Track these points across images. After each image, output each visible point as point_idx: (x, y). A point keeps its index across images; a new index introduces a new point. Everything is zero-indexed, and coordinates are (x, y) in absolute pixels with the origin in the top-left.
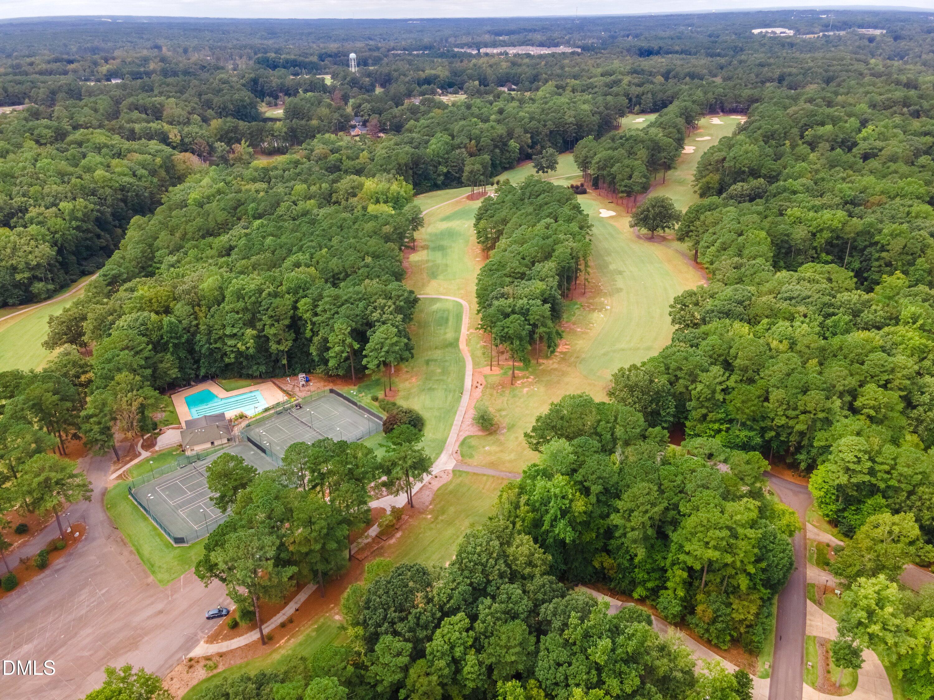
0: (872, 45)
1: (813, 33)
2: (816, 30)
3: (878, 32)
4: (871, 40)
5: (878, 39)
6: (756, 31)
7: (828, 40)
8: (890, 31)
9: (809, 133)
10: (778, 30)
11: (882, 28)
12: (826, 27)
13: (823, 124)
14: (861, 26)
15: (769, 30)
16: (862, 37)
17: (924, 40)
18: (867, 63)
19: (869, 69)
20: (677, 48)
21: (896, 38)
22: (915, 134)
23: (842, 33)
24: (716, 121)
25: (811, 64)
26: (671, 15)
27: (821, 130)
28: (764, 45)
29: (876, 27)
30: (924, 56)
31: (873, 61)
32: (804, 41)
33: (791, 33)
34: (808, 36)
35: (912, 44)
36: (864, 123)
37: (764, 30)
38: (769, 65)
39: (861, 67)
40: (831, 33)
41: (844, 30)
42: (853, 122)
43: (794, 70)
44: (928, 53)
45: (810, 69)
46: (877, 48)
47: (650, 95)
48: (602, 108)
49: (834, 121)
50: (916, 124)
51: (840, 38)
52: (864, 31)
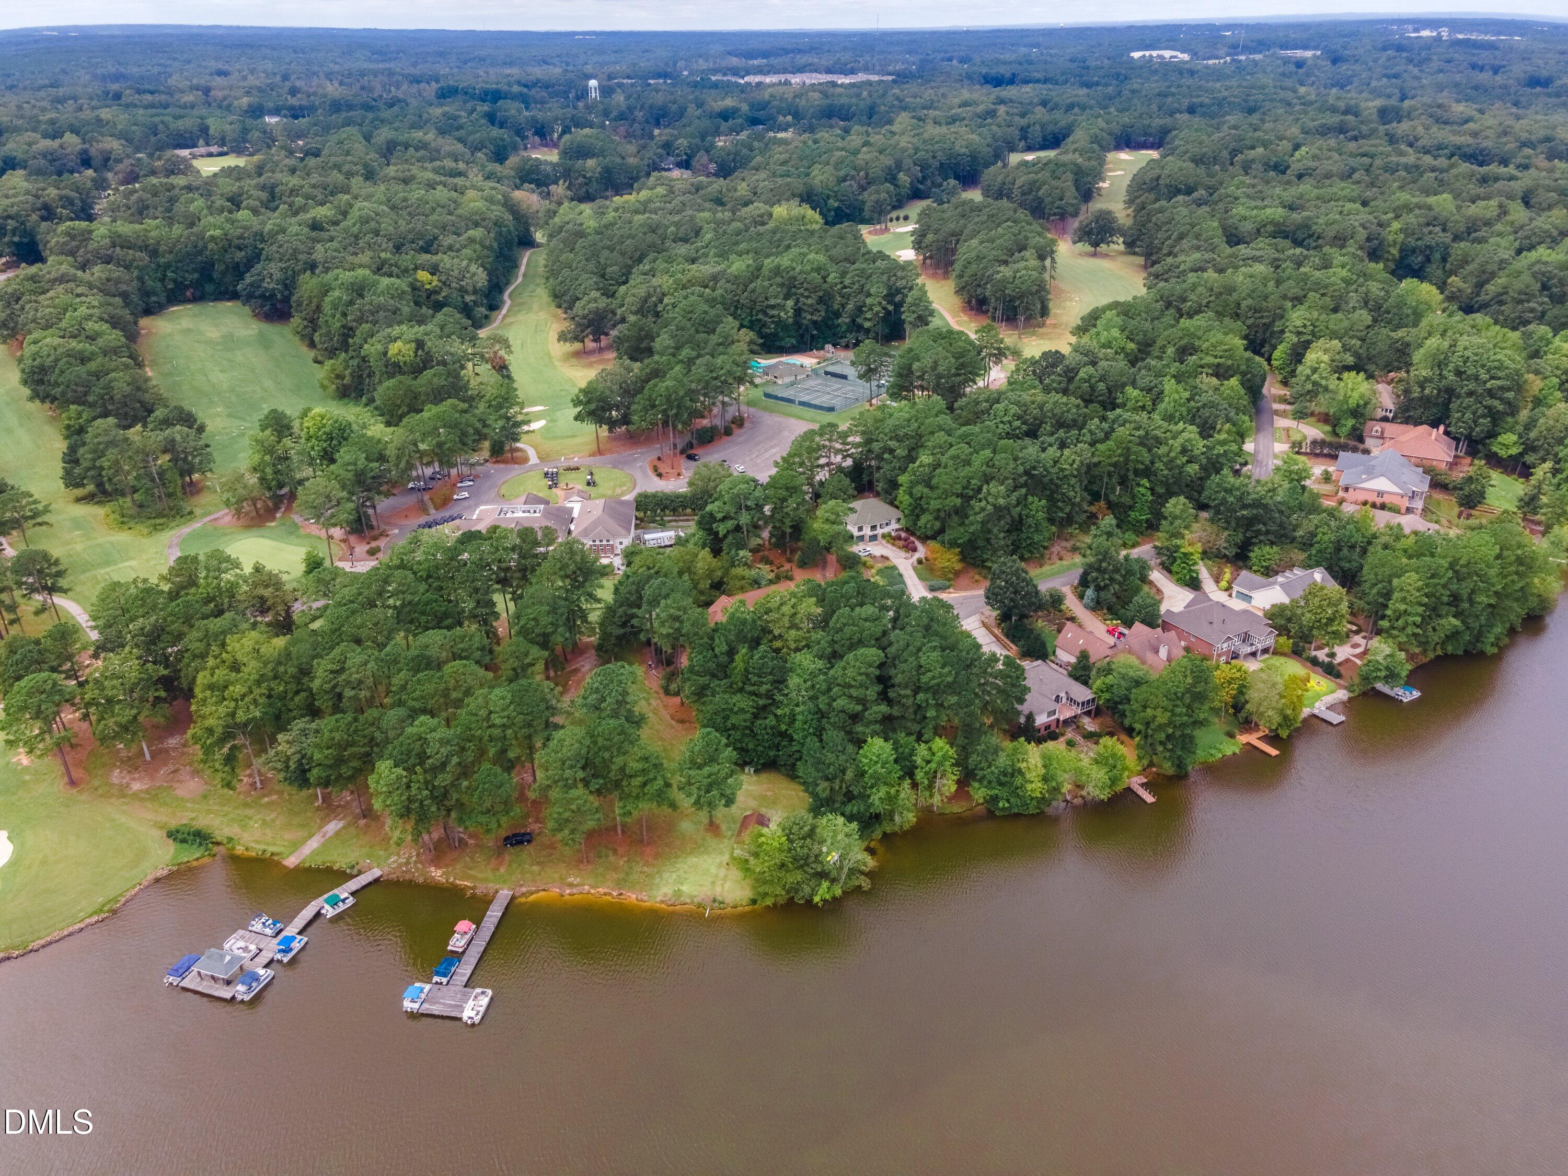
0: (1301, 71)
1: (1217, 58)
2: (1221, 52)
3: (1309, 54)
4: (1300, 64)
5: (1310, 62)
6: (1136, 55)
7: (1240, 68)
8: (1326, 51)
9: (1239, 157)
10: (1167, 54)
11: (1316, 48)
12: (1234, 48)
13: (1253, 148)
14: (1285, 46)
15: (1154, 53)
16: (1286, 61)
17: (1376, 61)
18: (1295, 91)
19: (1299, 98)
20: (1037, 75)
21: (1335, 61)
22: (1352, 155)
23: (1258, 57)
24: (1124, 156)
25: (1225, 94)
26: (999, 31)
27: (1252, 154)
28: (1156, 72)
29: (1305, 47)
30: (1374, 83)
31: (1302, 90)
32: (1207, 67)
33: (1185, 57)
34: (1211, 62)
35: (1357, 67)
36: (1297, 147)
37: (1147, 53)
38: (1173, 95)
39: (1289, 95)
40: (1243, 58)
41: (1260, 52)
42: (1286, 145)
43: (1207, 101)
44: (1379, 79)
45: (1224, 99)
46: (1308, 75)
47: (1038, 127)
48: (989, 140)
49: (1265, 144)
50: (1352, 145)
51: (1256, 63)
52: (1289, 53)
